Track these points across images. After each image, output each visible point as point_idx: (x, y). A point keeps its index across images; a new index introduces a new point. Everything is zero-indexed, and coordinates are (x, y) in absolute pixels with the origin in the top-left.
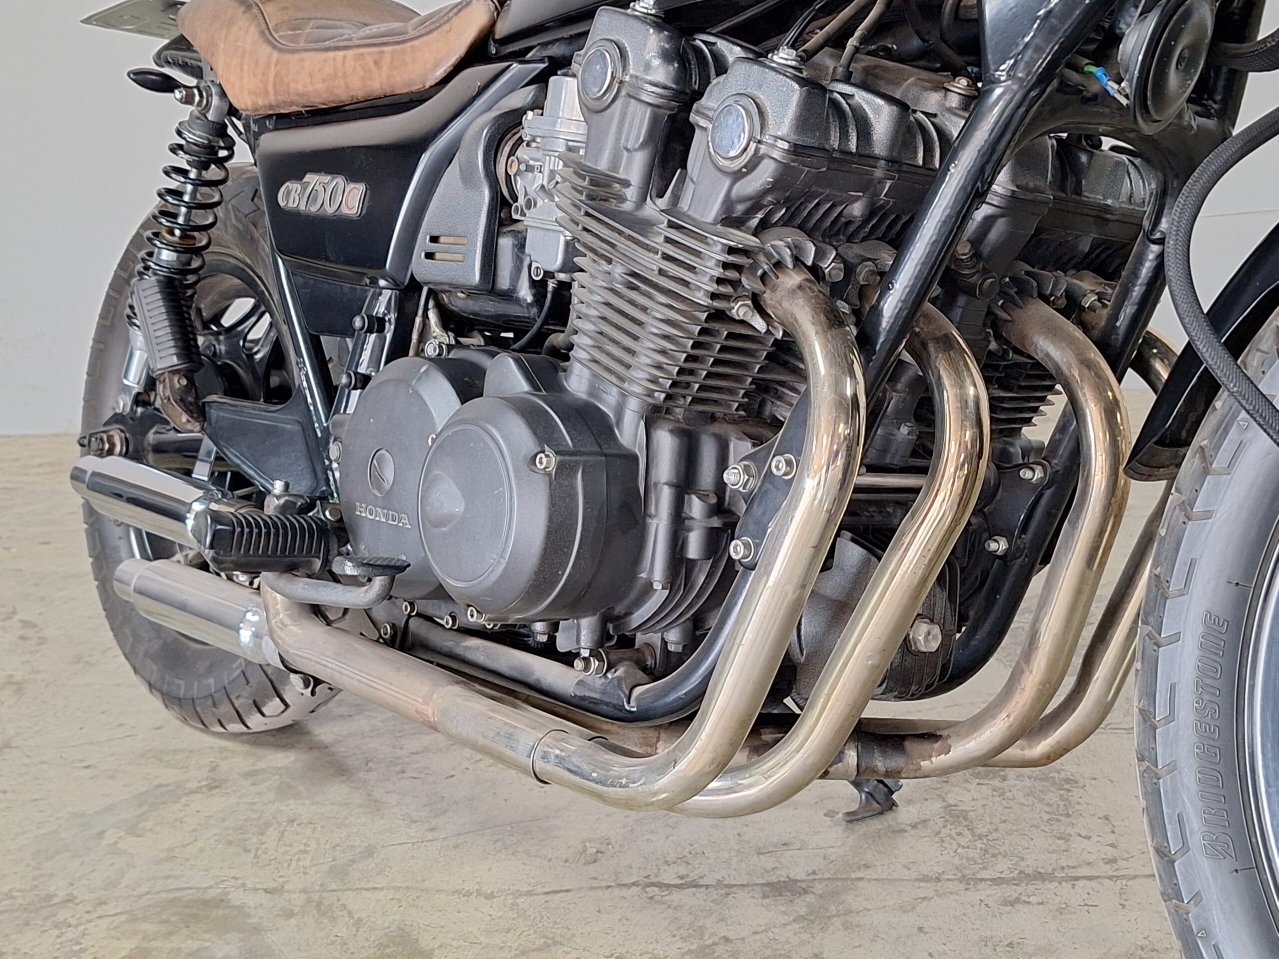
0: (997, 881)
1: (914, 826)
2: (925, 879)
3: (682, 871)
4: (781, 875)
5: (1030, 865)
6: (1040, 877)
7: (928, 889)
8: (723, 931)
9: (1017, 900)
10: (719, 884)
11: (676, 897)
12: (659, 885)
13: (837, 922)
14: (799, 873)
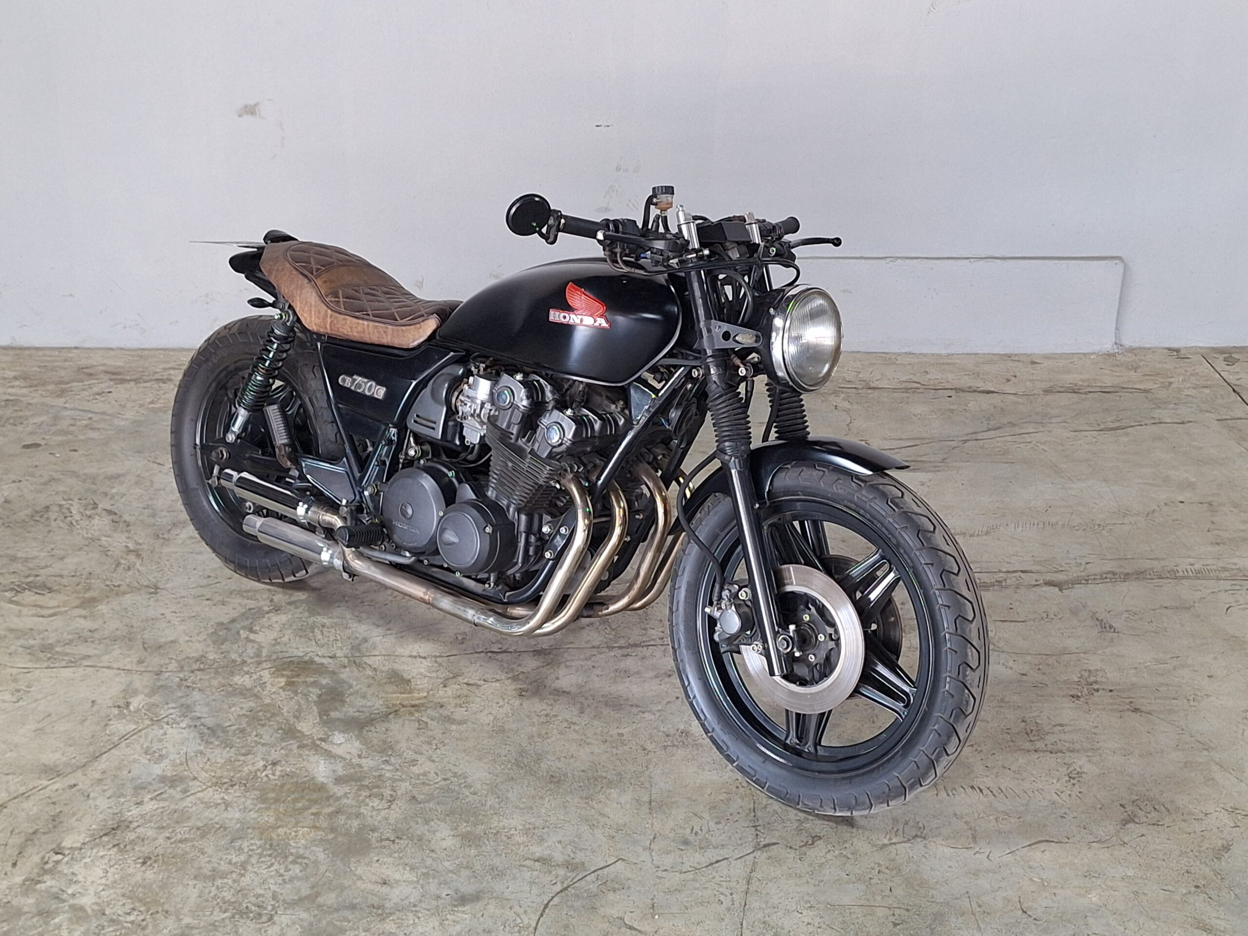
0: (620, 648)
1: (588, 626)
2: (593, 647)
3: (500, 646)
4: (539, 648)
5: (631, 641)
6: (636, 645)
7: (595, 651)
8: (521, 670)
9: (628, 655)
10: (515, 651)
11: (499, 657)
12: (492, 652)
13: (563, 665)
14: (545, 646)
